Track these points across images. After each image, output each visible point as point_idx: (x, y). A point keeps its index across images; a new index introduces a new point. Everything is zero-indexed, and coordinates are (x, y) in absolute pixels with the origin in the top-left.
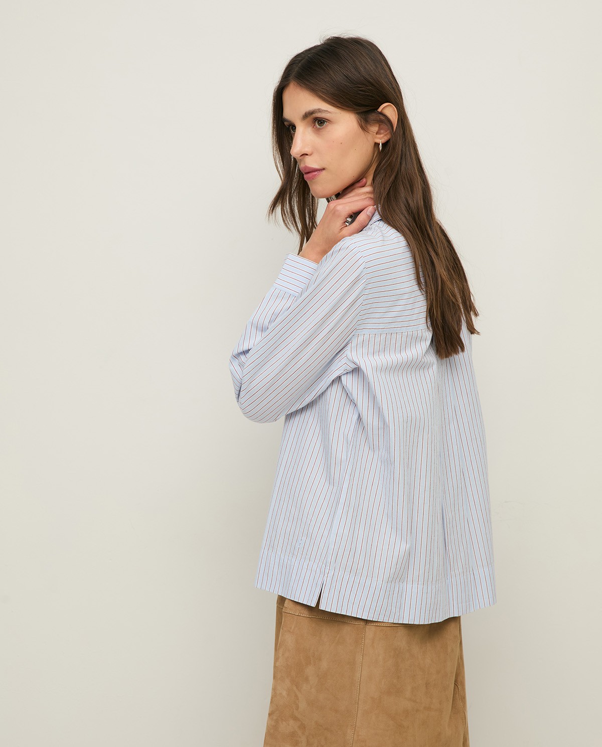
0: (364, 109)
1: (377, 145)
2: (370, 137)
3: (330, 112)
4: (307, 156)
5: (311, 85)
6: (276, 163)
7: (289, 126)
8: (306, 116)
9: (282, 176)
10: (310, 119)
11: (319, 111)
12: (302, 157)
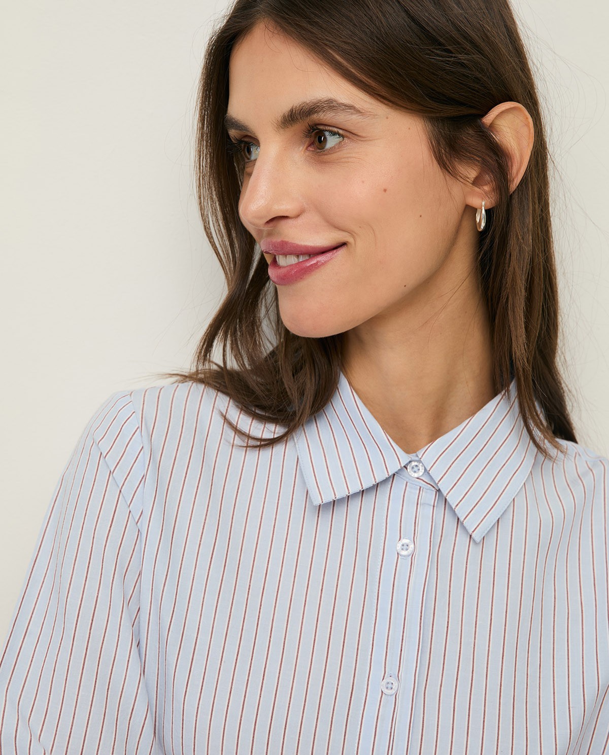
0: (451, 111)
1: (470, 211)
2: (457, 189)
3: (358, 111)
4: (290, 221)
5: (315, 30)
6: (207, 229)
7: (240, 141)
8: (291, 118)
9: (237, 255)
10: (299, 127)
11: (331, 105)
12: (271, 224)
